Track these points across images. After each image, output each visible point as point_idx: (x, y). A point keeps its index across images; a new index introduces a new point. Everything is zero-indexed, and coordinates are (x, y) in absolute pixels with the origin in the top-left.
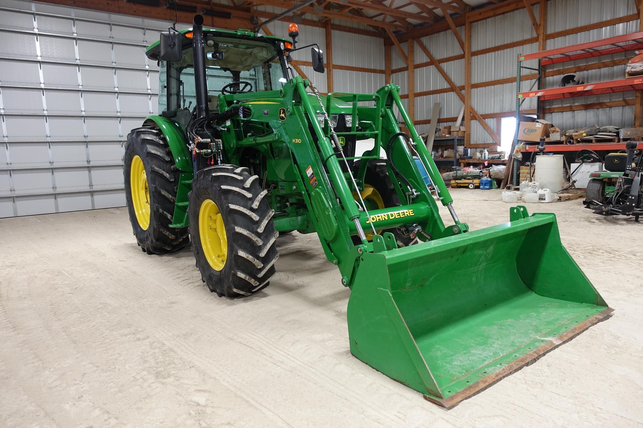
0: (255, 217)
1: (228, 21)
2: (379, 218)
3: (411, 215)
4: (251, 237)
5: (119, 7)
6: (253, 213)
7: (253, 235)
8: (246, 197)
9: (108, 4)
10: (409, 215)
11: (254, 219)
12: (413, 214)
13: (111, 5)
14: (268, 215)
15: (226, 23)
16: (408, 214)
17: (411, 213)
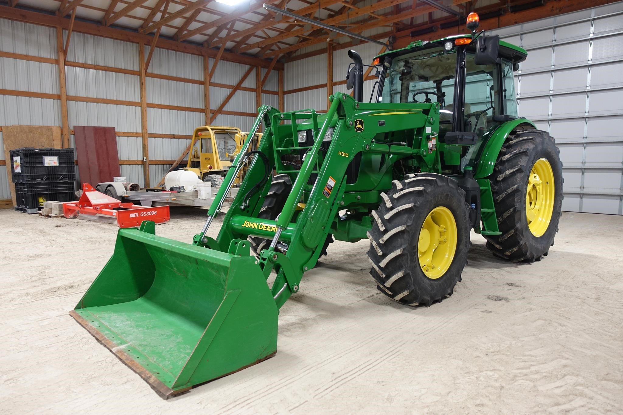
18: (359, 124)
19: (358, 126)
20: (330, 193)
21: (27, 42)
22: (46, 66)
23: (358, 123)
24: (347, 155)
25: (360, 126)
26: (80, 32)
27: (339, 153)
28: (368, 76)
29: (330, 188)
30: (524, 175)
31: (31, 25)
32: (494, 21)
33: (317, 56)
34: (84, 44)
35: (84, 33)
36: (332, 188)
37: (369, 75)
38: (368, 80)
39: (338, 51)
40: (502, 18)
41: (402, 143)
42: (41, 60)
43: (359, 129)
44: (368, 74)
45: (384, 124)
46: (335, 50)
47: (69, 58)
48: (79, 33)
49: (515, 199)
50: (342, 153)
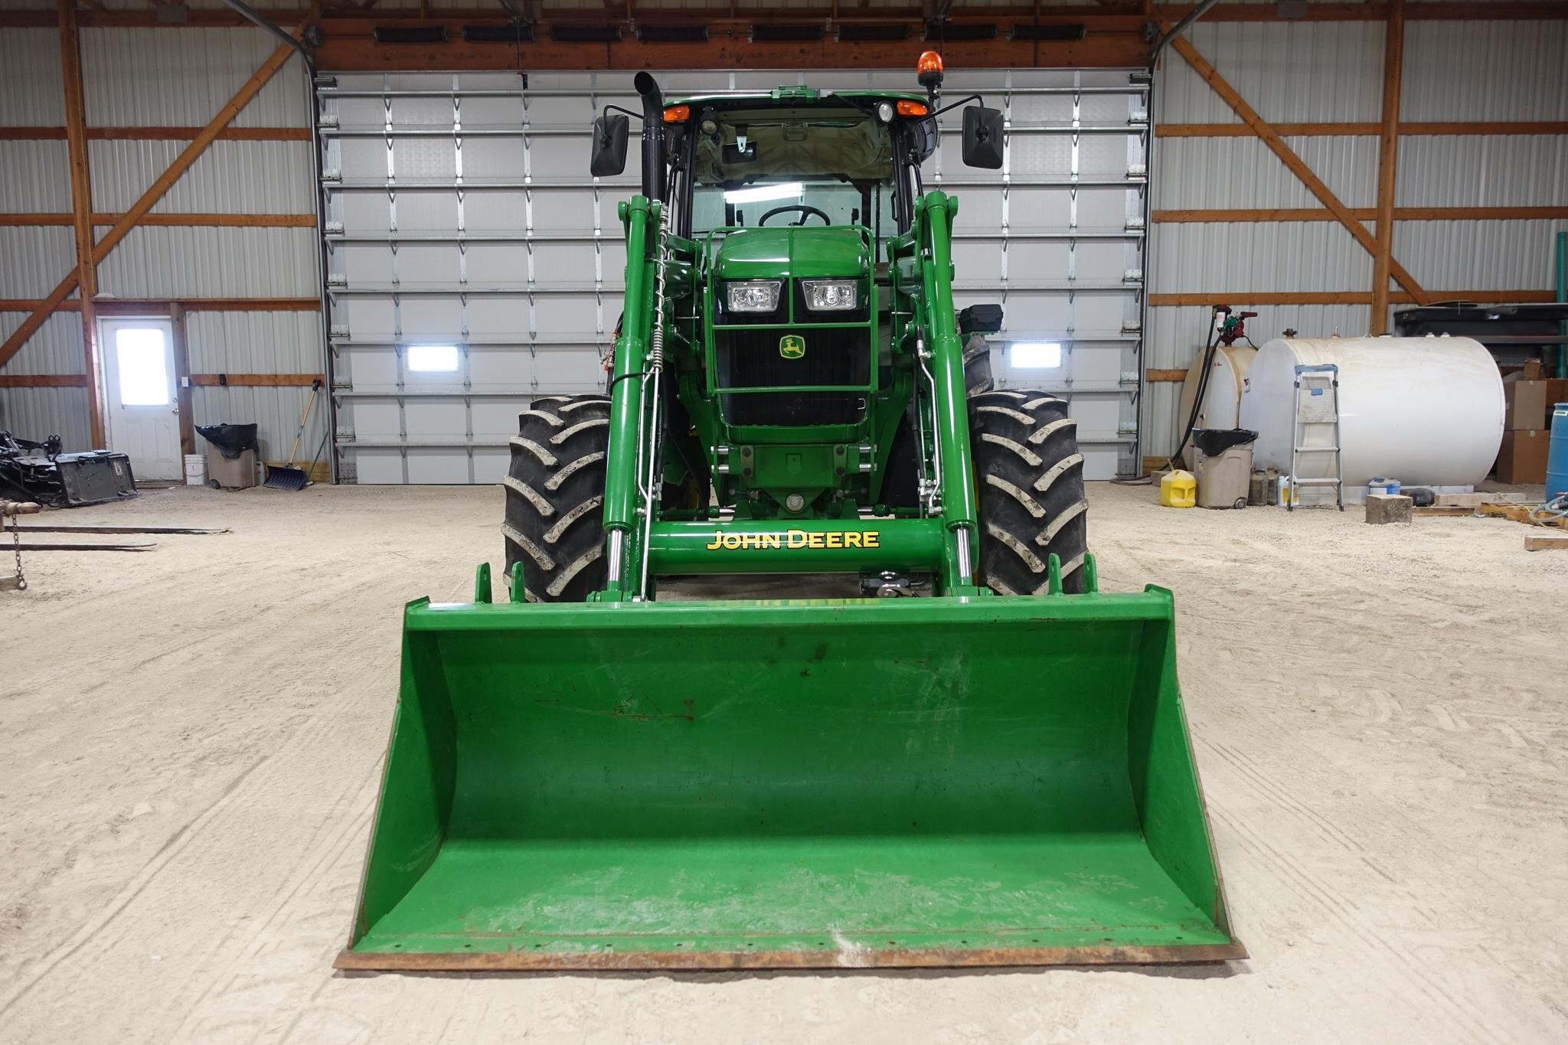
0: (545, 508)
1: (1077, 45)
2: (751, 541)
3: (866, 544)
4: (527, 549)
5: (823, 55)
6: (541, 499)
7: (533, 546)
8: (540, 462)
9: (802, 51)
10: (859, 545)
11: (541, 511)
12: (877, 545)
13: (809, 53)
14: (578, 508)
15: (1070, 52)
16: (856, 542)
17: (866, 539)
28: (226, 126)
32: (598, 49)
37: (229, 126)
38: (227, 138)
40: (615, 47)
44: (228, 123)
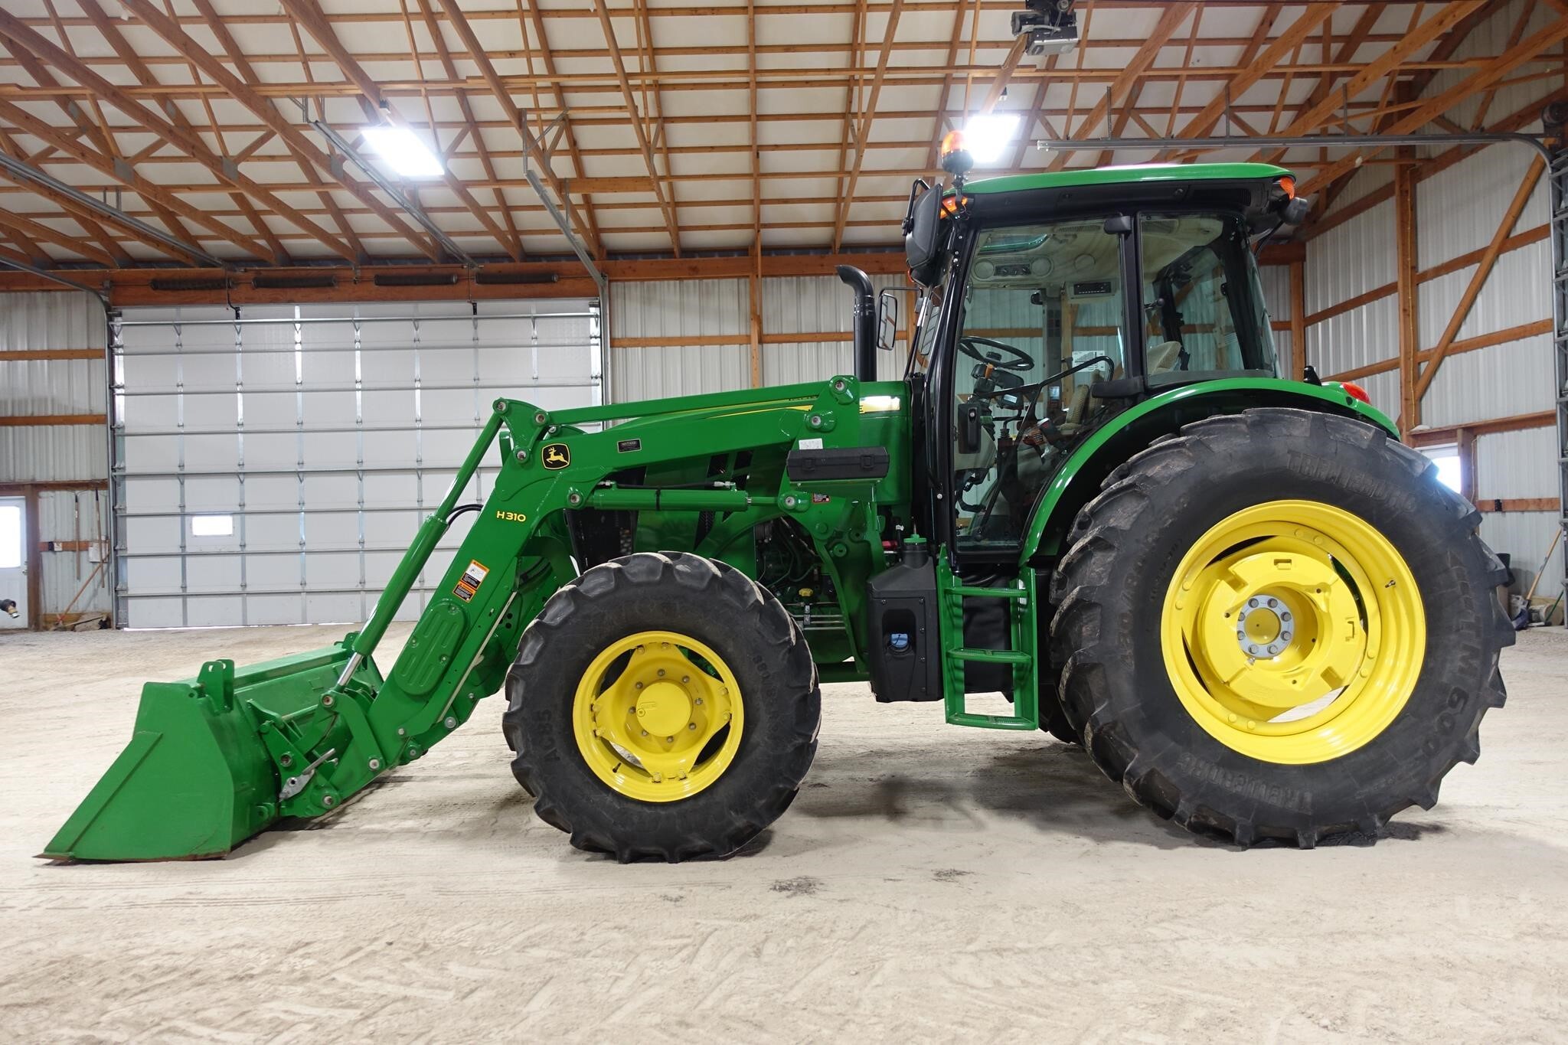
18: (555, 454)
19: (553, 458)
20: (474, 592)
21: (702, 312)
22: (732, 350)
23: (552, 451)
24: (521, 518)
25: (561, 458)
26: (792, 275)
27: (499, 514)
29: (473, 583)
30: (1115, 558)
31: (710, 281)
33: (1378, 205)
34: (799, 294)
35: (798, 275)
36: (478, 582)
37: (1512, 235)
39: (1427, 180)
41: (718, 484)
42: (723, 340)
43: (558, 463)
45: (638, 446)
46: (1420, 180)
47: (770, 329)
48: (789, 278)
49: (1084, 629)
50: (506, 516)
